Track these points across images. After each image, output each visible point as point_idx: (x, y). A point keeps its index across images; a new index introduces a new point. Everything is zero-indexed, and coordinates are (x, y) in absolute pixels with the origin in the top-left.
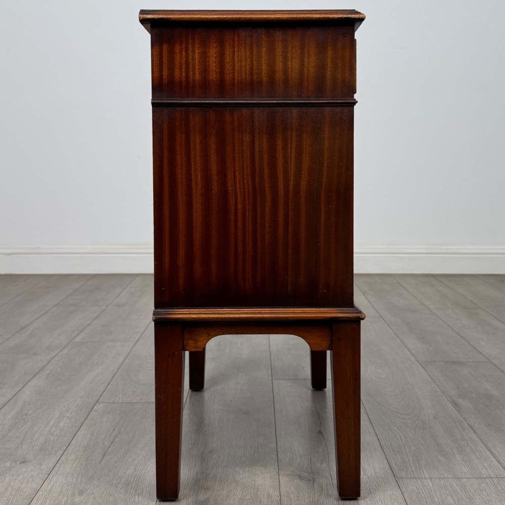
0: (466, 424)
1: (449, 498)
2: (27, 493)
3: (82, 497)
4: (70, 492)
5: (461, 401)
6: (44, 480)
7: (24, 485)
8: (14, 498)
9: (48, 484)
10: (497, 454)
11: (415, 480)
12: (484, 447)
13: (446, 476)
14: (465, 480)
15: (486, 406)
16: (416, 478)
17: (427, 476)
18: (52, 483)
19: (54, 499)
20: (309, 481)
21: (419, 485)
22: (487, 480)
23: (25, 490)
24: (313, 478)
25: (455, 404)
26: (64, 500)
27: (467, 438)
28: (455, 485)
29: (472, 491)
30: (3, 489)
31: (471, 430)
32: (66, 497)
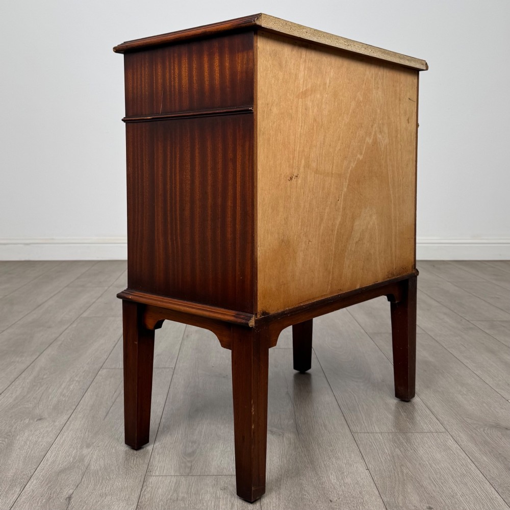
1: (397, 450)
2: (43, 446)
3: (90, 450)
4: (79, 445)
6: (57, 434)
7: (40, 439)
8: (32, 450)
9: (61, 438)
10: (435, 412)
11: (368, 434)
17: (378, 430)
18: (64, 437)
19: (65, 451)
20: (280, 435)
21: (372, 439)
22: (428, 434)
23: (41, 443)
24: (283, 433)
26: (74, 452)
28: (401, 439)
29: (416, 444)
30: (23, 442)
32: (75, 450)
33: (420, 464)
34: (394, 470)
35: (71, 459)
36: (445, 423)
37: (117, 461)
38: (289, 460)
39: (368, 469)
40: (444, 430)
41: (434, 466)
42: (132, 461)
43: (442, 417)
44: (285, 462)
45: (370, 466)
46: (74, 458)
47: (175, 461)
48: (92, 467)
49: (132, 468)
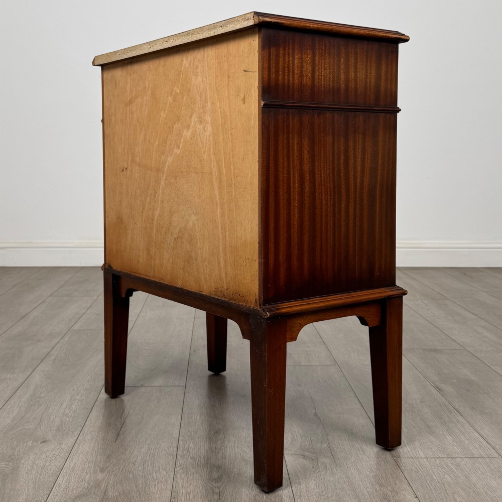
0: (452, 408)
1: (447, 476)
2: (52, 470)
3: (105, 474)
4: (92, 470)
5: (443, 386)
6: (66, 458)
7: (48, 464)
8: (40, 475)
9: (70, 462)
10: (485, 436)
11: (412, 459)
12: (472, 429)
13: (440, 455)
14: (459, 459)
15: (468, 390)
16: (412, 458)
17: (423, 456)
18: (74, 461)
19: (78, 476)
20: (313, 460)
21: (417, 465)
22: (480, 460)
23: (50, 467)
24: (316, 458)
25: (439, 389)
26: (87, 478)
27: (455, 420)
28: (450, 465)
29: (468, 470)
30: (29, 467)
31: (457, 413)
32: (89, 475)
33: (474, 491)
34: (446, 498)
35: (86, 485)
36: (497, 447)
37: (136, 487)
38: (327, 487)
39: (417, 497)
40: (496, 455)
41: (490, 493)
42: (153, 486)
43: (492, 441)
44: (323, 488)
45: (419, 494)
46: (89, 483)
47: (201, 487)
48: (110, 493)
49: (153, 494)
